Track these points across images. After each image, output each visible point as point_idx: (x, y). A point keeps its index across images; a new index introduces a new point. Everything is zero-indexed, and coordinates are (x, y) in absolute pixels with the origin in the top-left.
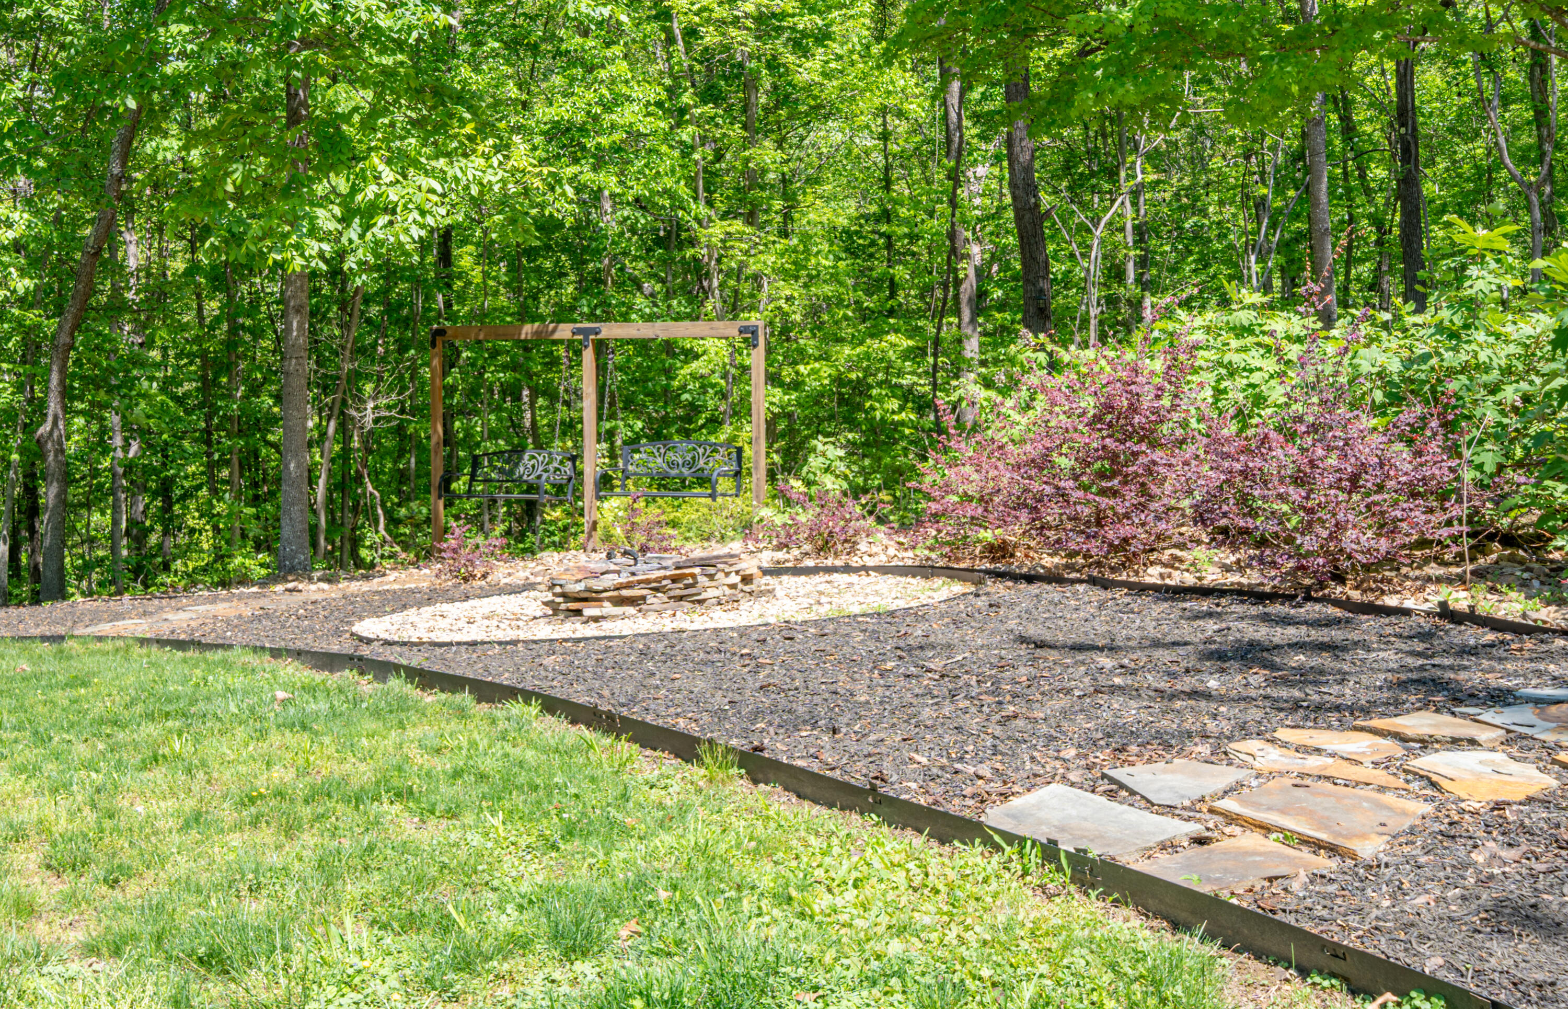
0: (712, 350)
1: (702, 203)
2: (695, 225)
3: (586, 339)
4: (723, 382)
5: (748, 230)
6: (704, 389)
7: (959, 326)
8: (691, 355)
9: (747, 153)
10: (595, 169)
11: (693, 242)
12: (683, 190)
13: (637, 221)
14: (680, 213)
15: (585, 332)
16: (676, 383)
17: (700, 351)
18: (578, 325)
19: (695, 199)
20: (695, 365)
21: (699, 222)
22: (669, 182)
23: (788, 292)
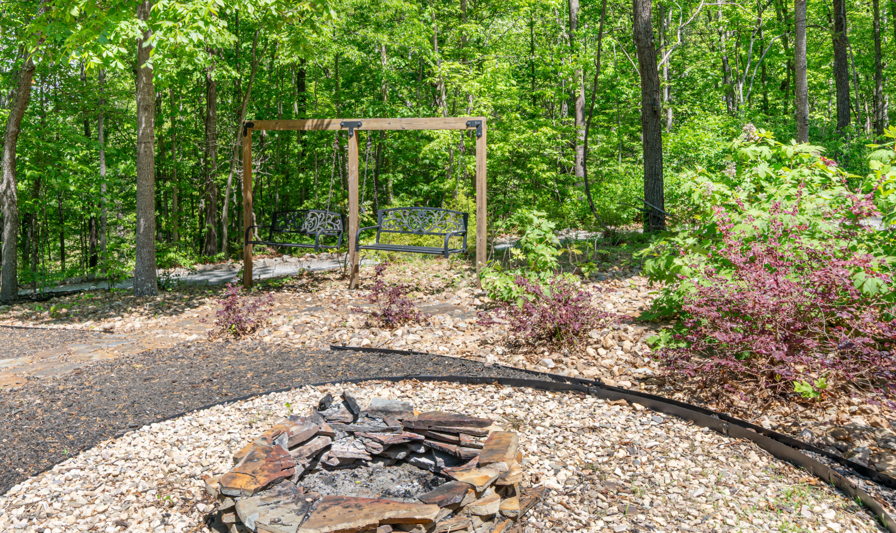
0: (442, 136)
1: (436, 52)
2: (432, 65)
3: (351, 130)
4: (447, 153)
5: (463, 67)
6: (437, 158)
7: (575, 123)
8: (430, 139)
9: (461, 26)
10: (376, 31)
11: (431, 74)
12: (426, 43)
13: (400, 64)
14: (424, 57)
15: (351, 125)
16: (421, 156)
17: (435, 136)
18: (345, 120)
19: (433, 50)
20: (432, 144)
21: (435, 62)
22: (419, 39)
23: (485, 103)
